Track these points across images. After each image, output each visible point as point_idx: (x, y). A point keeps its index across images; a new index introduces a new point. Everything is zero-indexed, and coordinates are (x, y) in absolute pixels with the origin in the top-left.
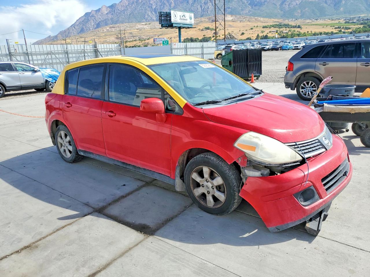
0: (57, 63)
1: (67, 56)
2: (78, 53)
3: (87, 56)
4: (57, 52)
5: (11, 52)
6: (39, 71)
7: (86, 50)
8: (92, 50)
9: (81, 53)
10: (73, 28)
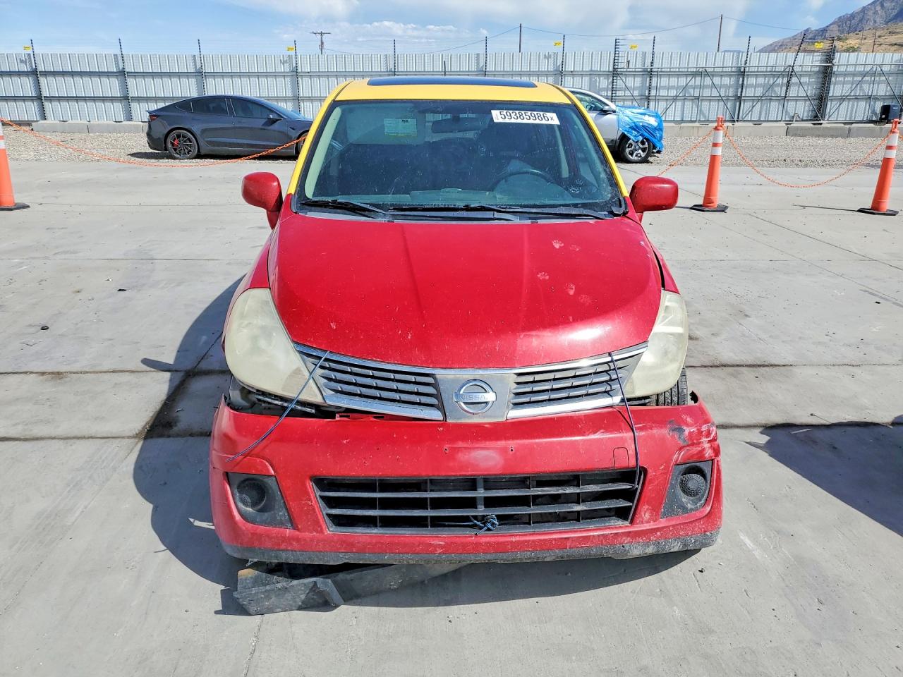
0: (710, 99)
1: (741, 82)
2: (774, 74)
3: (795, 84)
4: (720, 70)
5: (619, 67)
6: (614, 112)
7: (796, 69)
8: (817, 69)
9: (781, 75)
10: (878, 8)
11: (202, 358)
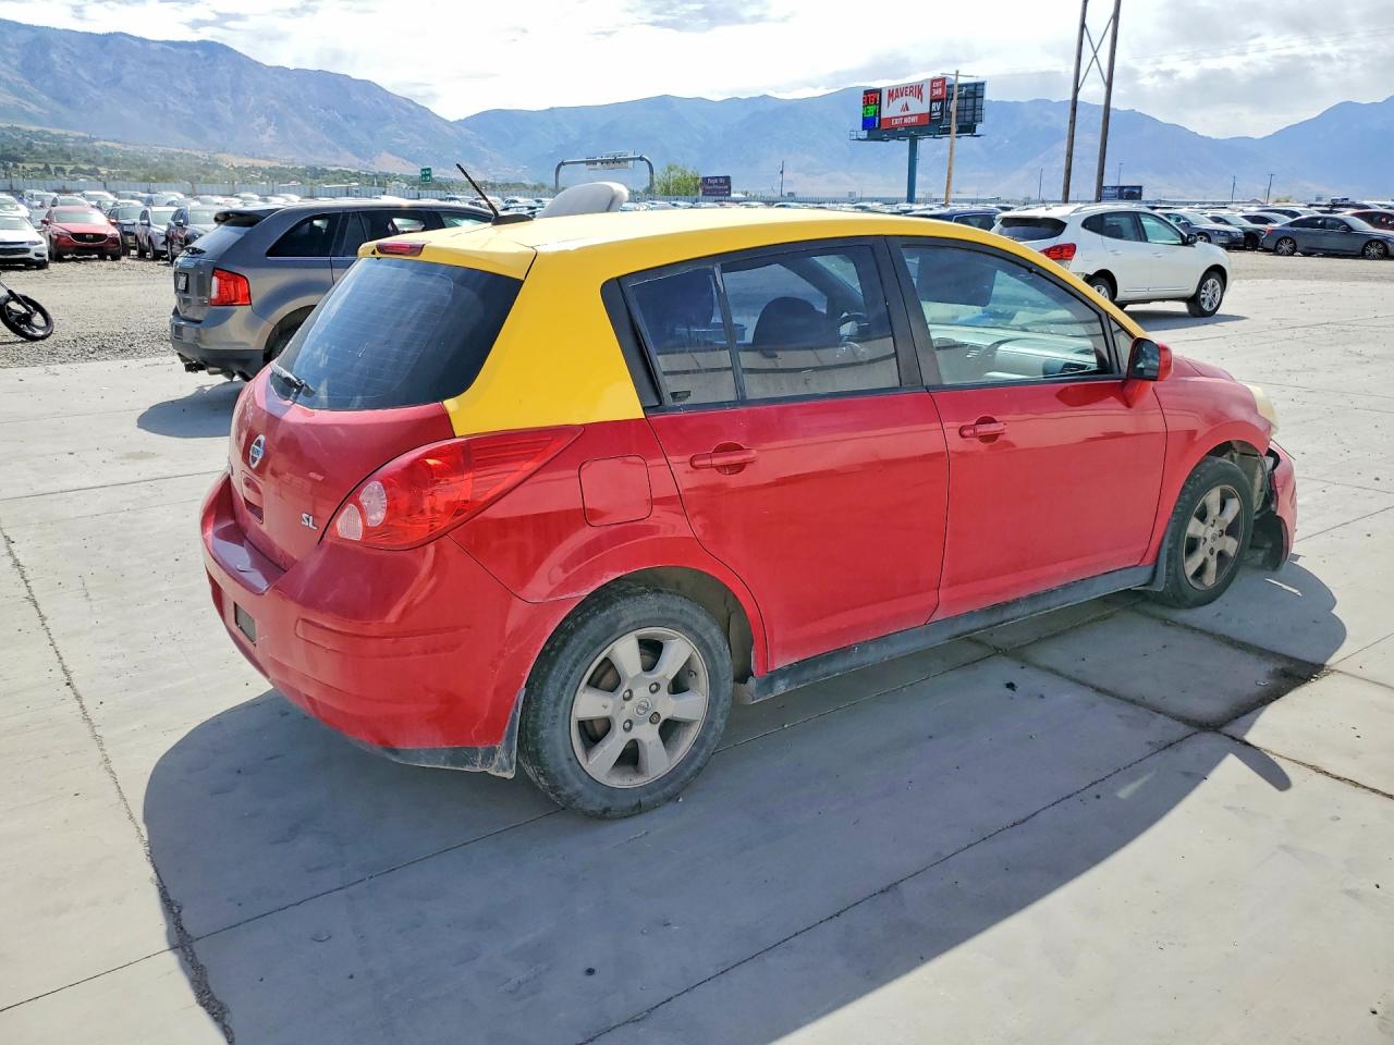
11: (1170, 745)
